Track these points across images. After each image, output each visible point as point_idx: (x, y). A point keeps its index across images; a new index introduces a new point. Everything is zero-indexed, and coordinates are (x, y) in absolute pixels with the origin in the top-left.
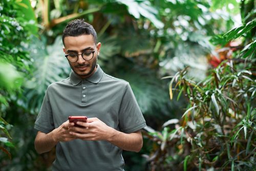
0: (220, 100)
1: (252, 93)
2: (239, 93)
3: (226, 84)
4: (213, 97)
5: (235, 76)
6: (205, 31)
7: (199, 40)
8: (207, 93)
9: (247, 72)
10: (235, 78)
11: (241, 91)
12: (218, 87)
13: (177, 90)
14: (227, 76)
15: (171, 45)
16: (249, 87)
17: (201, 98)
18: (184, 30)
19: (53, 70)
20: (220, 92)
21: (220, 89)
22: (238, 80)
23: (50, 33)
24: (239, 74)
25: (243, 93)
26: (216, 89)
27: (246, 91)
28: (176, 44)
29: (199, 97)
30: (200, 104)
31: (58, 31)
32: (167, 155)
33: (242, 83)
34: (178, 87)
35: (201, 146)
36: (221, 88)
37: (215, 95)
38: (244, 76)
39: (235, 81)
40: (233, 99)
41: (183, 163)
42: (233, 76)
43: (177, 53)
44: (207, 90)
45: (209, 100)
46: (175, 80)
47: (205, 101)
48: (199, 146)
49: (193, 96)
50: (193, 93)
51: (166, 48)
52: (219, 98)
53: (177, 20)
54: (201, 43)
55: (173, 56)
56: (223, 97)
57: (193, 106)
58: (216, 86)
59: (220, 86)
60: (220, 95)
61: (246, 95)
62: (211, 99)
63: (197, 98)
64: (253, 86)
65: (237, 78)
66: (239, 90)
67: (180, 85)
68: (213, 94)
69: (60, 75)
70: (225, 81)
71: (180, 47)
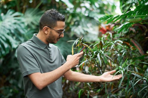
0: (102, 57)
1: (123, 53)
2: (115, 53)
3: (107, 47)
4: (98, 55)
5: (113, 43)
6: (99, 11)
7: (94, 16)
8: (94, 53)
9: (120, 41)
10: (113, 44)
11: (116, 52)
12: (102, 49)
13: (77, 49)
14: (109, 42)
15: (78, 18)
16: (121, 50)
17: (91, 55)
18: (87, 9)
19: (4, 30)
20: (103, 52)
21: (103, 51)
22: (114, 46)
23: (5, 7)
24: (115, 42)
25: (117, 54)
26: (101, 50)
27: (119, 52)
28: (81, 18)
29: (90, 54)
30: (90, 59)
31: (10, 6)
32: (70, 86)
33: (117, 47)
34: (77, 47)
35: (89, 85)
36: (104, 49)
37: (100, 54)
38: (118, 44)
39: (112, 46)
40: (110, 57)
41: (78, 94)
42: (112, 43)
43: (81, 24)
44: (95, 51)
45: (96, 56)
46: (75, 43)
47: (93, 58)
48: (88, 85)
49: (87, 54)
50: (87, 52)
51: (75, 20)
52: (102, 56)
53: (83, 3)
54: (95, 18)
55: (78, 25)
56: (104, 55)
57: (86, 60)
58: (101, 49)
59: (103, 49)
60: (103, 54)
61: (119, 55)
62: (97, 56)
63: (89, 55)
64: (123, 49)
65: (114, 44)
66: (115, 51)
67: (79, 46)
68: (99, 53)
69: (8, 34)
70: (107, 45)
71: (83, 20)
